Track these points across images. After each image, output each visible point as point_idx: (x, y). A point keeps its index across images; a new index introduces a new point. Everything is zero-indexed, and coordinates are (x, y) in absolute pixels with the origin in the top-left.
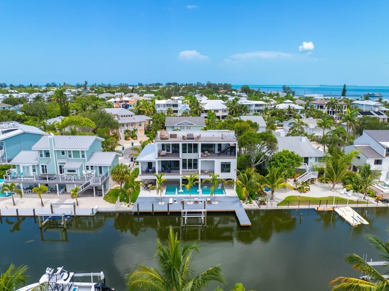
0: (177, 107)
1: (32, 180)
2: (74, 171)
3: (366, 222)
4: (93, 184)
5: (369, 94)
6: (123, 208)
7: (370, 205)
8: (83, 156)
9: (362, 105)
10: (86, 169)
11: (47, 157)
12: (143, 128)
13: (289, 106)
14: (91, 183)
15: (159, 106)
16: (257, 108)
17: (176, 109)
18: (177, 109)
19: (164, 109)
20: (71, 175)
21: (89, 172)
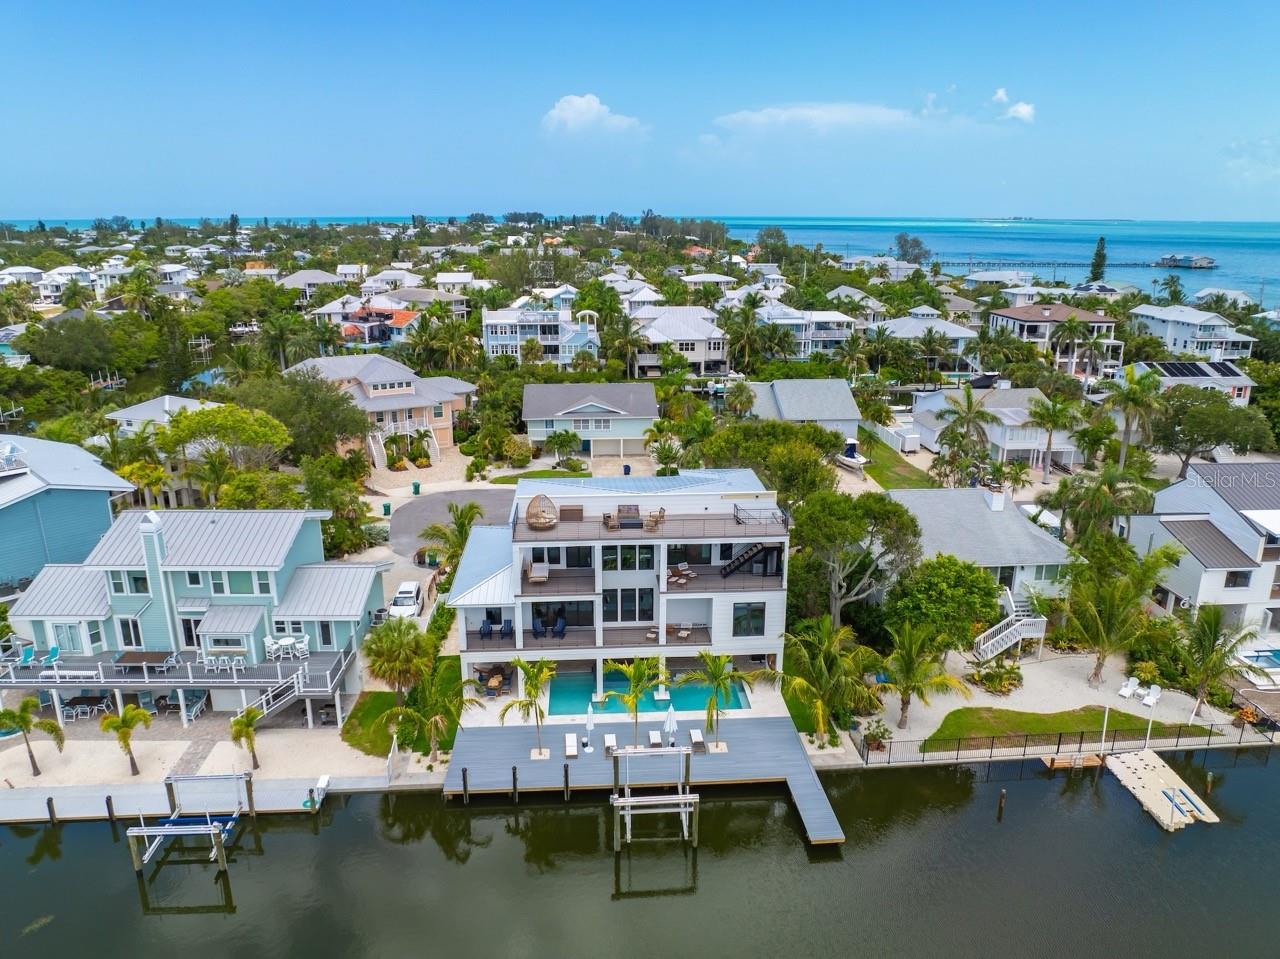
0: (557, 333)
1: (92, 677)
2: (237, 642)
3: (1210, 817)
4: (304, 692)
5: (1175, 260)
6: (411, 776)
7: (1217, 742)
8: (265, 588)
9: (1164, 321)
10: (275, 630)
11: (138, 591)
12: (447, 422)
13: (930, 331)
14: (296, 688)
15: (494, 329)
16: (823, 335)
17: (552, 339)
18: (557, 339)
19: (513, 343)
20: (225, 653)
21: (287, 641)
